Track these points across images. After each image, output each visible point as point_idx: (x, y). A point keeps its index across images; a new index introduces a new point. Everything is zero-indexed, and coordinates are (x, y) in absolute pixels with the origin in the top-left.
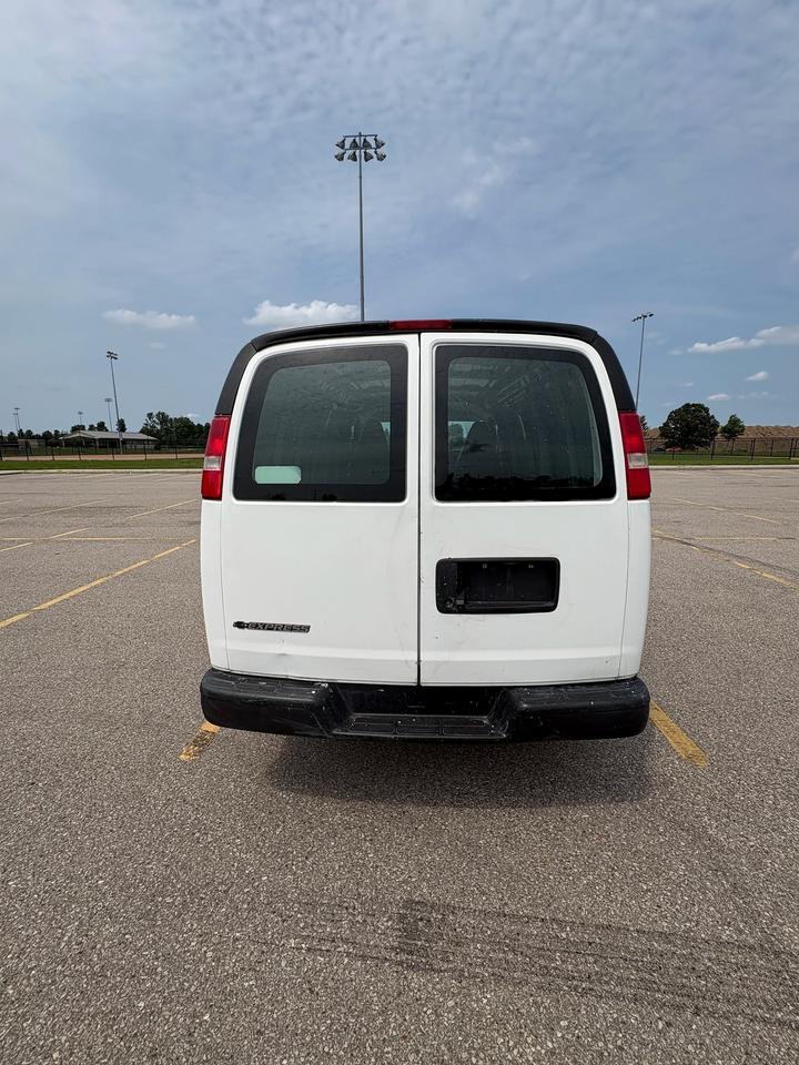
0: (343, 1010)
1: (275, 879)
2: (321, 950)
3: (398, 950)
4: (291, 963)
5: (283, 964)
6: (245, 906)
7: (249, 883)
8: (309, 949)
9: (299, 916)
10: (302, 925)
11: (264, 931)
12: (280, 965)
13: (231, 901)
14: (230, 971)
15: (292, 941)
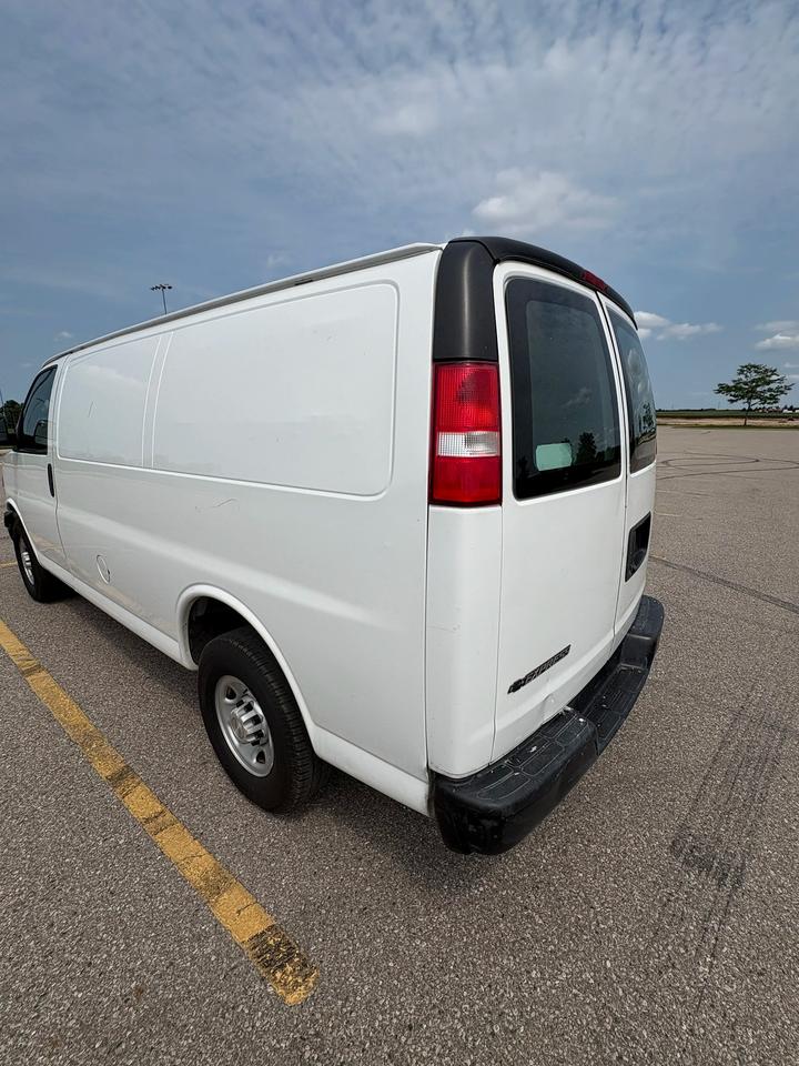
0: (781, 954)
1: (614, 952)
2: (715, 945)
3: (720, 884)
4: (729, 982)
5: (729, 990)
6: (645, 1003)
7: (611, 985)
8: (713, 955)
9: (670, 948)
10: (683, 951)
11: (684, 993)
12: (731, 994)
13: (633, 1017)
14: (735, 1054)
15: (701, 969)
